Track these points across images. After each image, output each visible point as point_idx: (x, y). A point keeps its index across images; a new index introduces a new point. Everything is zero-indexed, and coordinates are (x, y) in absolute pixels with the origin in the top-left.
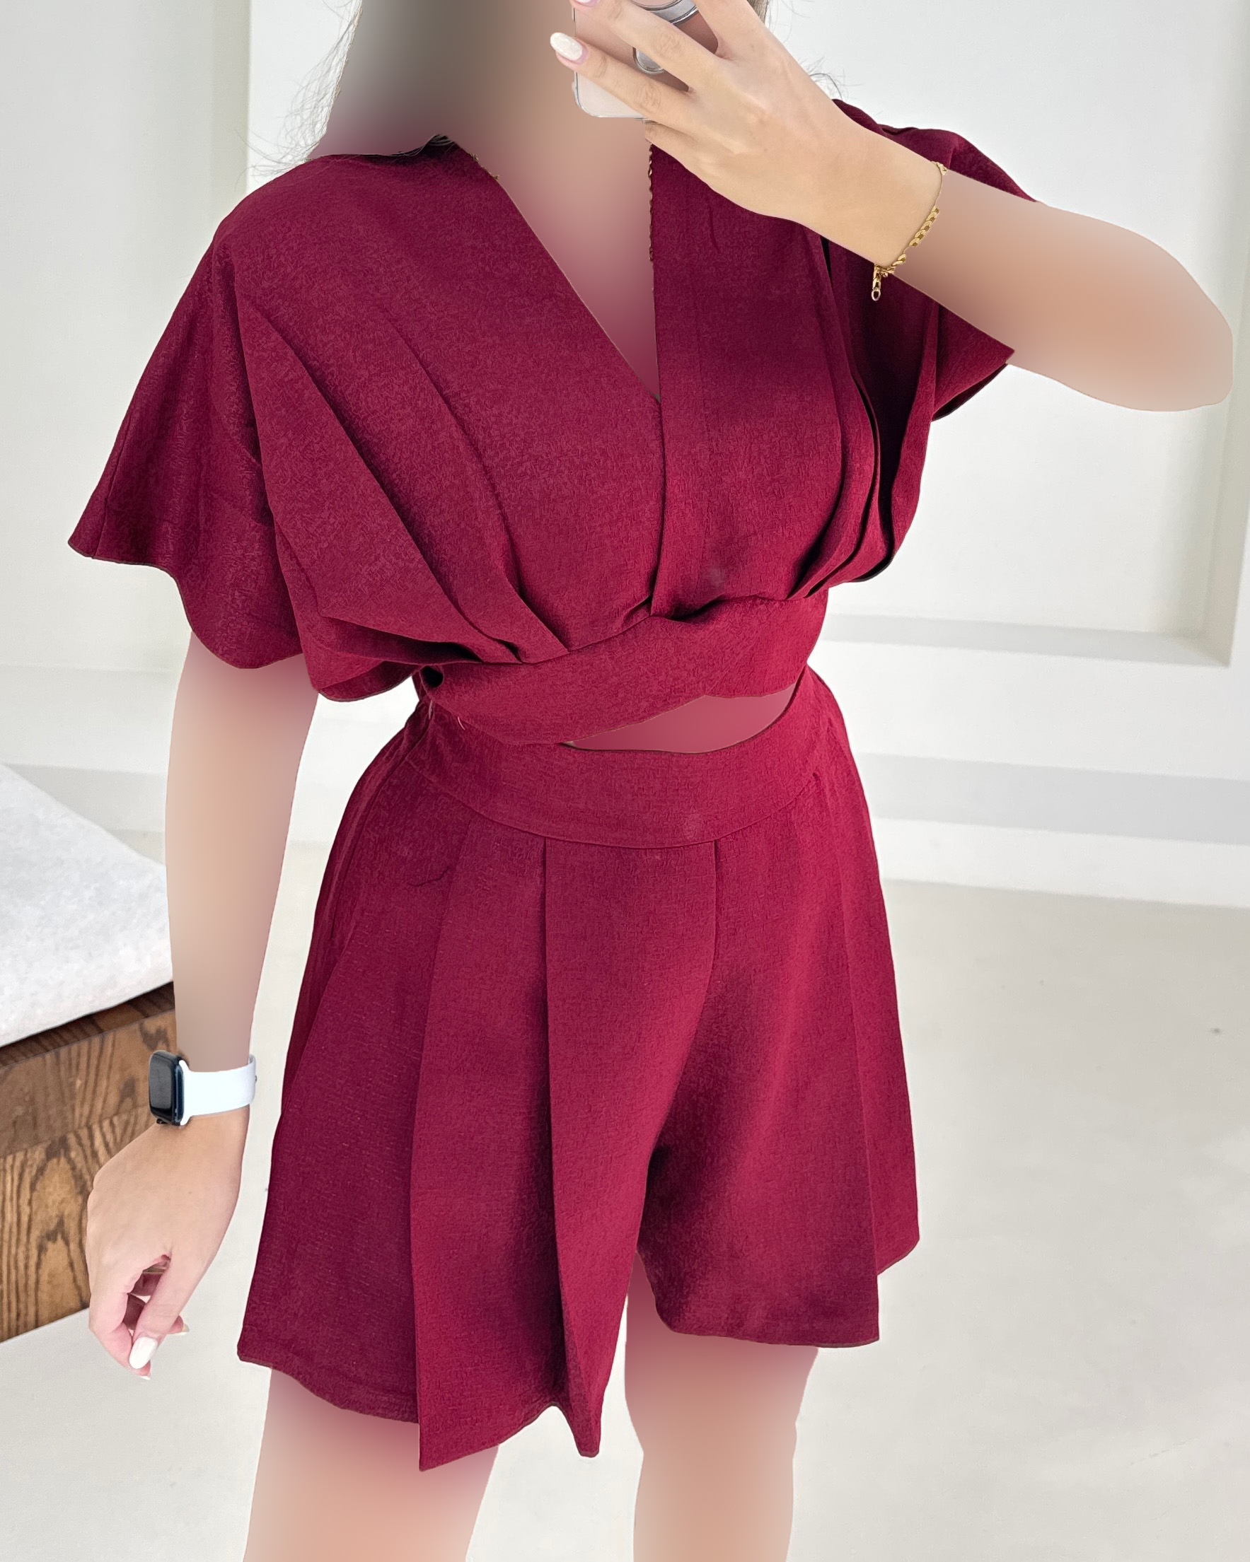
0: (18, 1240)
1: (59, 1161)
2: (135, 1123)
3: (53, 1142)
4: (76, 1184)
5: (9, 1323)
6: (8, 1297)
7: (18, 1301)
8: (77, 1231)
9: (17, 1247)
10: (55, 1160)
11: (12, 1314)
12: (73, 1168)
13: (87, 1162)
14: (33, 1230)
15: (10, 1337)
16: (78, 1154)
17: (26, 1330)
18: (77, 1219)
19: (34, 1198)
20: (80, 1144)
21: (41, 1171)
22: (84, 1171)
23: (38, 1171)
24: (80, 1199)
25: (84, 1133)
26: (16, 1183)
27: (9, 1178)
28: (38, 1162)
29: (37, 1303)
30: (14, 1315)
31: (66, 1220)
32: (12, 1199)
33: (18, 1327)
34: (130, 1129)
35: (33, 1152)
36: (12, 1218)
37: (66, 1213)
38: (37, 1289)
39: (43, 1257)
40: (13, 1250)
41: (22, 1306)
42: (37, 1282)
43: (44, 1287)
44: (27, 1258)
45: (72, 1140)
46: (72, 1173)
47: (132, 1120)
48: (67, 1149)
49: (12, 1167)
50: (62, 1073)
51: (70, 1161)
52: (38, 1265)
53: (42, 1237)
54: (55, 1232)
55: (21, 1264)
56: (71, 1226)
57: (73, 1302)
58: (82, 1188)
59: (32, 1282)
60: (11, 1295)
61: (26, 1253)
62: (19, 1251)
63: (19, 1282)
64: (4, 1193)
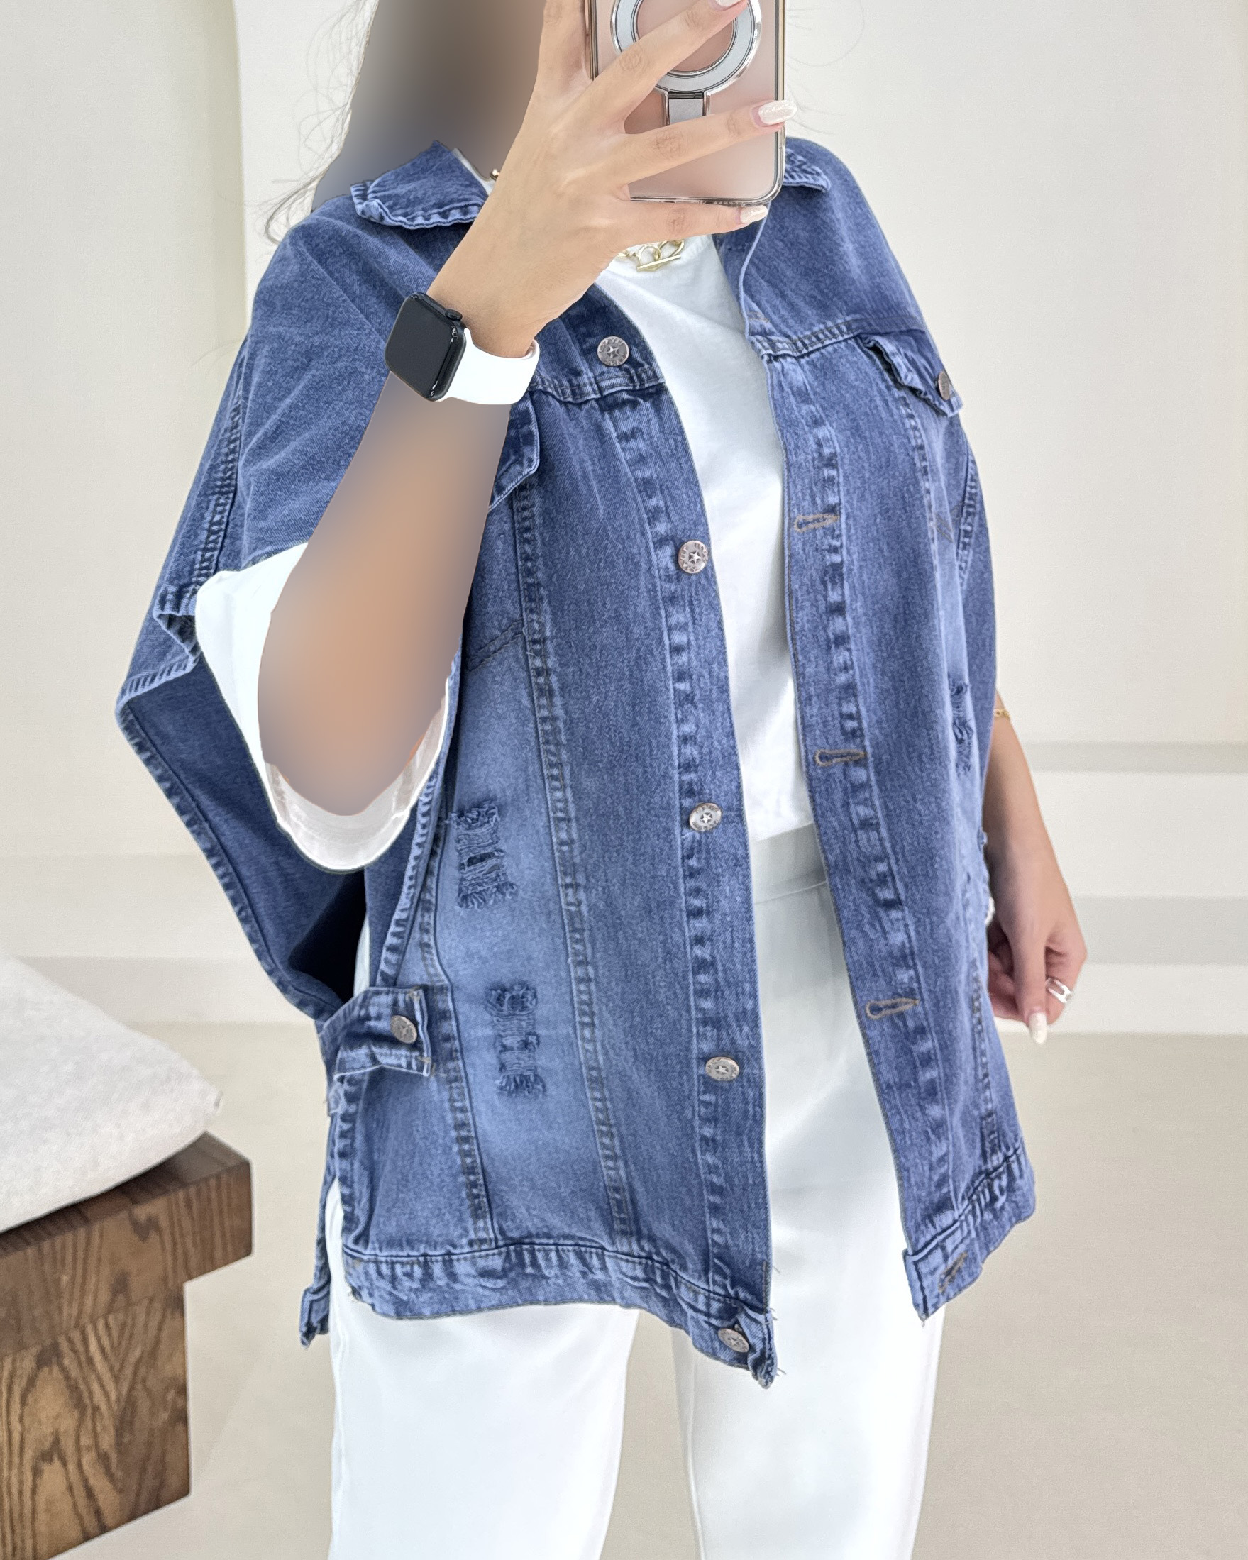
0: (10, 1462)
1: (51, 1370)
2: (133, 1325)
3: (43, 1348)
4: (71, 1395)
5: (5, 1558)
7: (13, 1531)
8: (76, 1448)
9: (10, 1469)
10: (46, 1369)
11: (6, 1549)
12: (68, 1378)
13: (82, 1370)
14: (25, 1451)
16: (71, 1361)
18: (74, 1436)
19: (25, 1413)
20: (74, 1350)
21: (32, 1382)
22: (79, 1380)
23: (27, 1384)
24: (76, 1414)
25: (76, 1336)
26: (5, 1396)
28: (27, 1372)
29: (34, 1535)
30: (10, 1550)
31: (61, 1438)
34: (127, 1334)
35: (22, 1360)
37: (62, 1429)
38: (33, 1519)
39: (38, 1481)
40: (6, 1473)
41: (18, 1540)
42: (34, 1511)
43: (42, 1516)
44: (21, 1482)
45: (65, 1346)
46: (66, 1384)
47: (129, 1321)
48: (60, 1356)
50: (47, 1268)
51: (63, 1369)
52: (34, 1491)
53: (37, 1458)
54: (54, 1451)
55: (15, 1490)
56: (68, 1445)
57: (74, 1532)
58: (78, 1401)
59: (27, 1511)
60: (5, 1527)
61: (19, 1478)
62: (11, 1475)
63: (13, 1511)
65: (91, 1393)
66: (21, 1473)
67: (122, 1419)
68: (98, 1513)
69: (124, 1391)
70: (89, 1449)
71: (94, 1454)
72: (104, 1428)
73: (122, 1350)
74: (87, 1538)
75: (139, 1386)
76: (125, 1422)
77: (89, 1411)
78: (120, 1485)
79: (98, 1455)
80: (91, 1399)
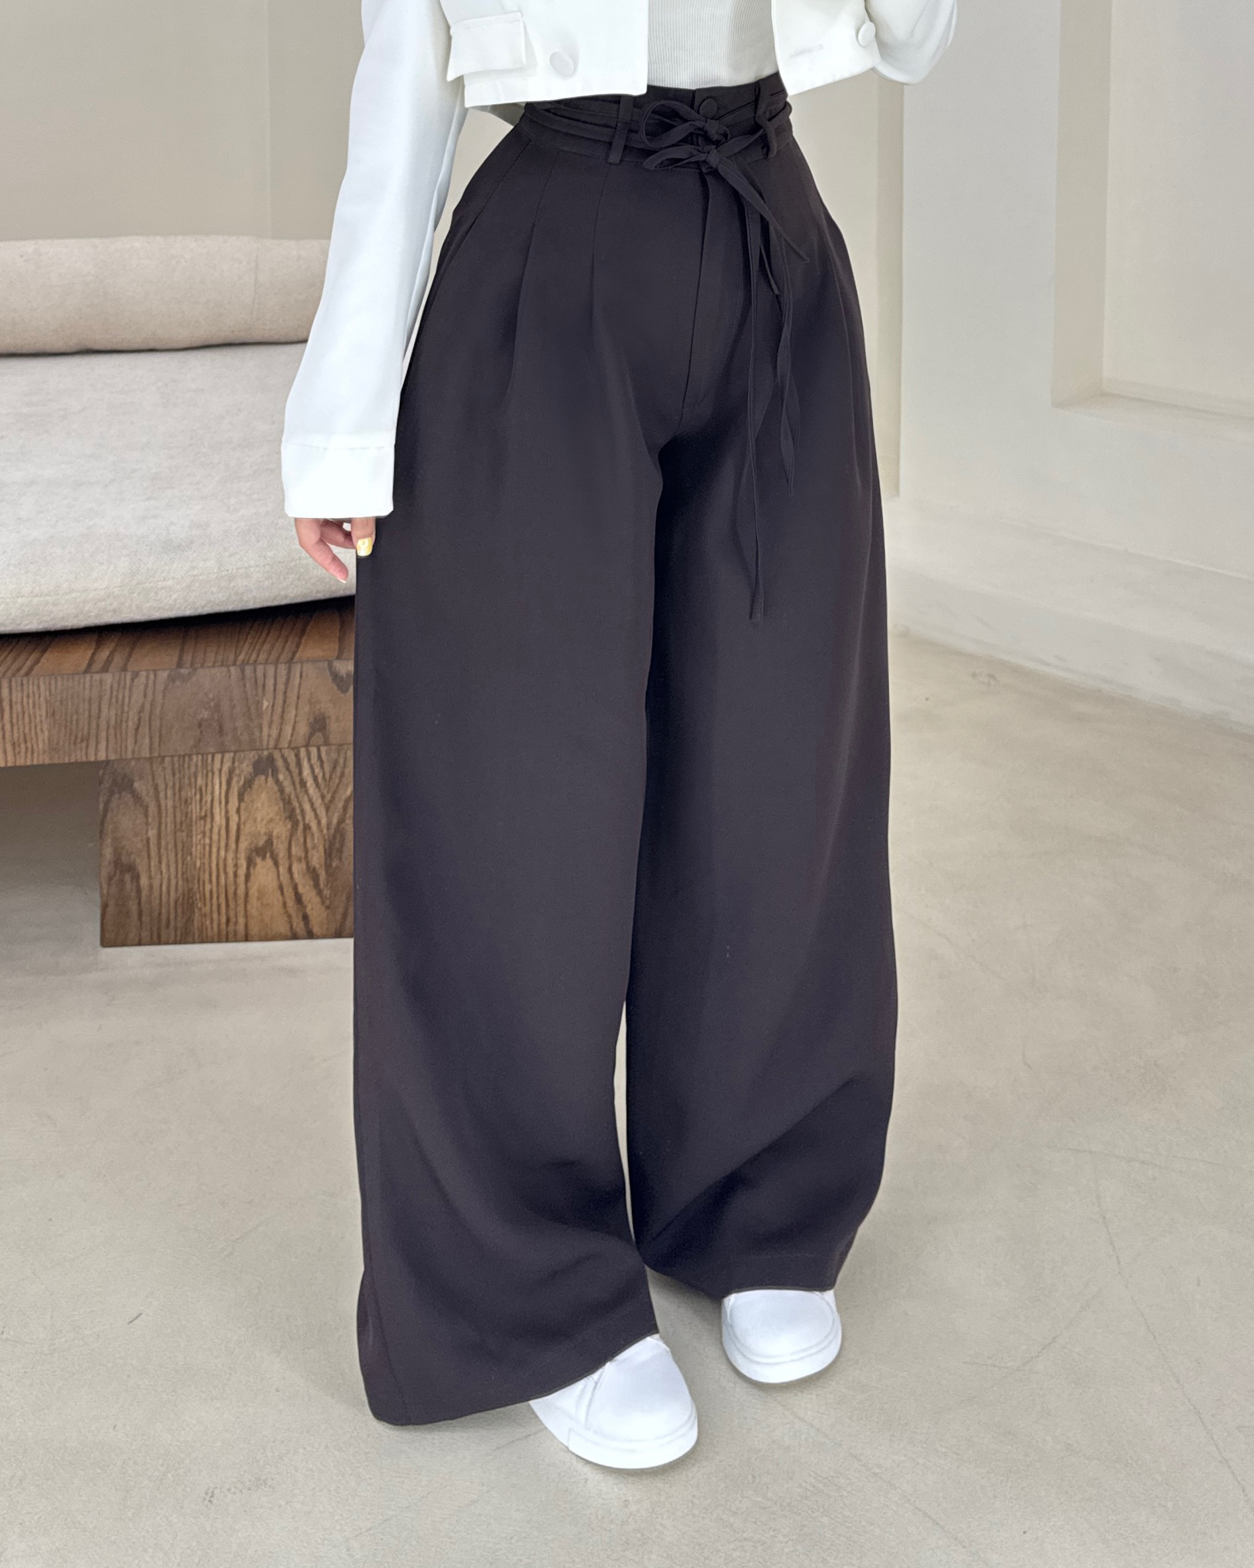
0: (227, 845)
1: (266, 782)
3: (260, 757)
4: (284, 807)
5: (219, 926)
6: (218, 898)
7: (227, 905)
8: (287, 855)
9: (226, 852)
10: (263, 778)
11: (221, 917)
12: (282, 791)
13: (295, 789)
14: (241, 840)
15: (219, 941)
16: (285, 779)
17: (236, 941)
18: (287, 842)
19: (242, 808)
20: (288, 769)
21: (248, 784)
22: (293, 797)
23: (244, 784)
24: (289, 826)
25: (292, 759)
26: (224, 787)
27: (217, 781)
28: (245, 773)
29: (246, 916)
30: (224, 920)
31: (275, 842)
32: (220, 803)
33: (227, 933)
34: (339, 770)
35: (241, 763)
36: (221, 819)
37: (275, 834)
38: (246, 901)
39: (251, 868)
40: (222, 853)
41: (232, 914)
42: (247, 895)
43: (254, 902)
44: (236, 866)
45: (280, 763)
46: (280, 796)
48: (275, 772)
49: (220, 771)
51: (277, 782)
52: (248, 877)
53: (251, 851)
54: (264, 850)
55: (230, 870)
56: (280, 848)
57: (283, 928)
58: (291, 815)
59: (241, 893)
60: (220, 899)
61: (235, 861)
62: (228, 855)
63: (229, 888)
64: (213, 793)
65: (302, 811)
66: (236, 858)
67: (331, 844)
68: (305, 918)
69: (335, 821)
70: (299, 860)
71: (304, 866)
72: (314, 847)
73: (333, 786)
74: (294, 937)
76: (333, 848)
77: (301, 826)
78: (328, 902)
79: (308, 866)
80: (304, 818)
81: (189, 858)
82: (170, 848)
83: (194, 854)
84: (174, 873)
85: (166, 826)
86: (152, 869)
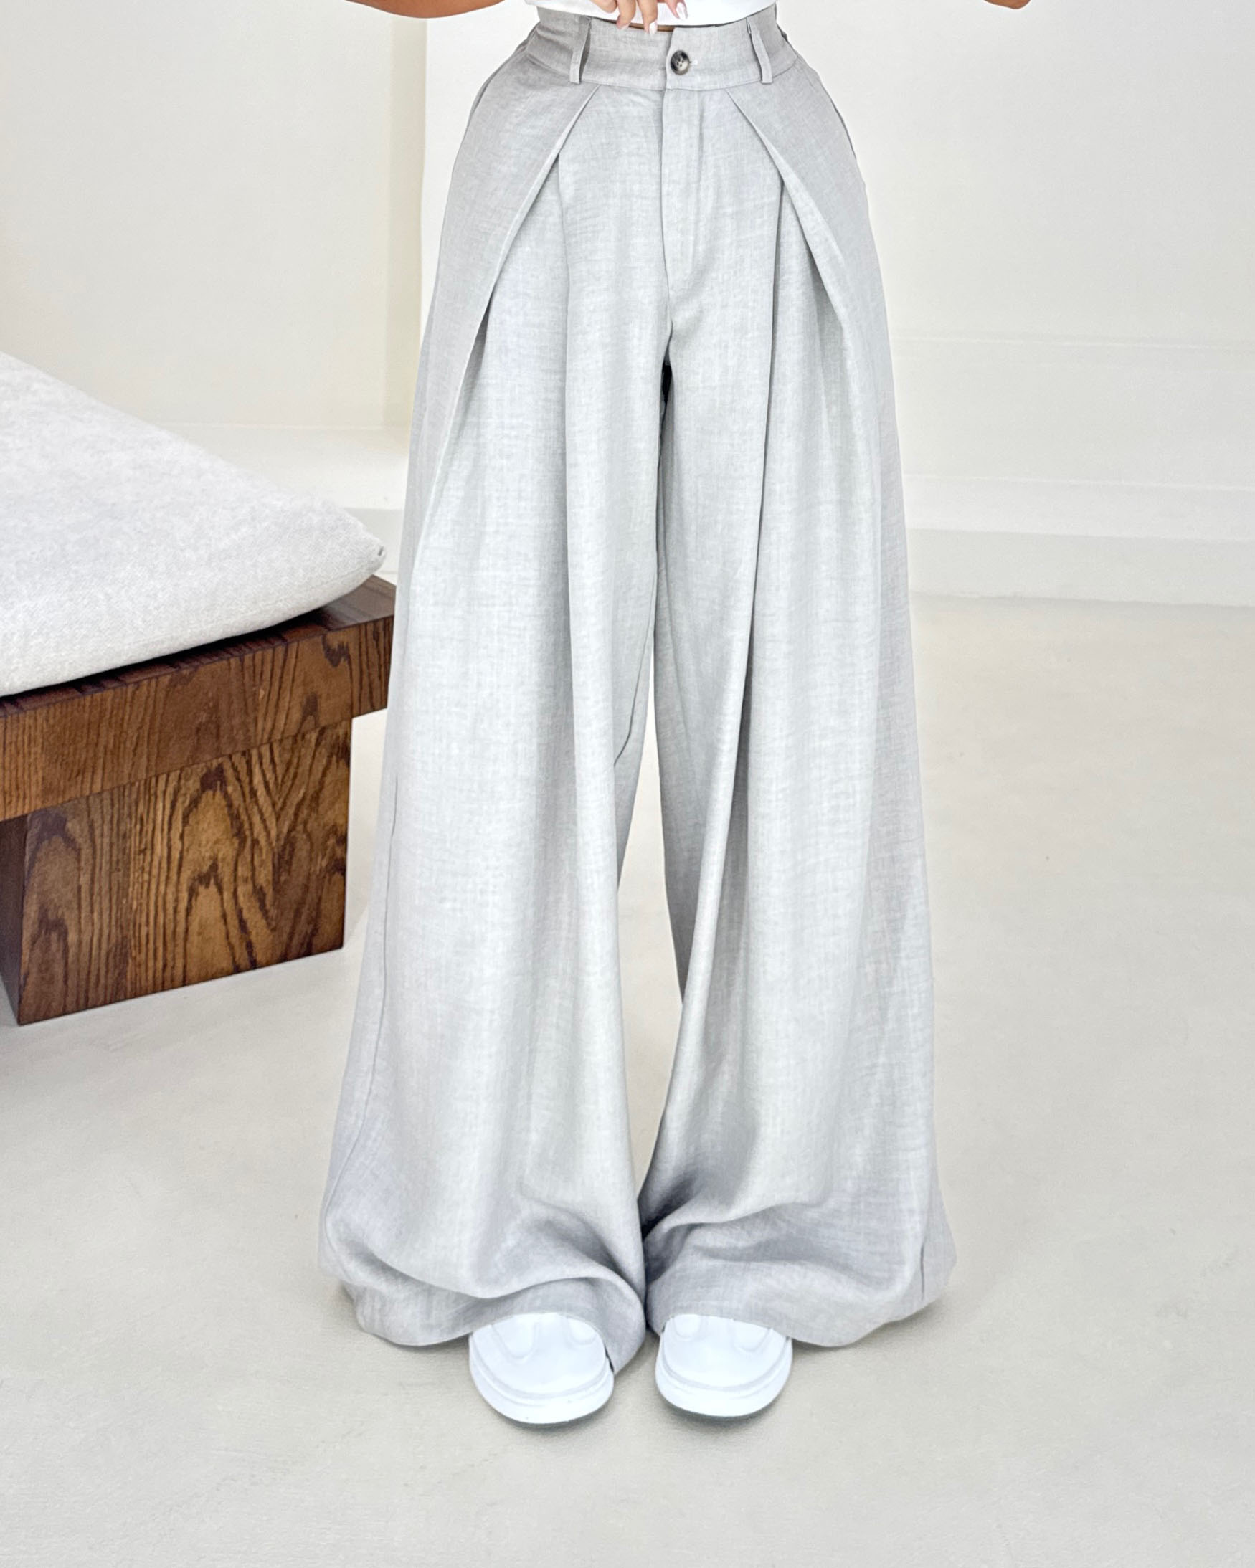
0: (168, 878)
1: (214, 795)
2: (297, 767)
3: (209, 770)
4: (232, 824)
5: (155, 972)
6: (155, 941)
7: (165, 949)
8: (232, 880)
9: (167, 885)
10: (210, 793)
11: (157, 963)
12: (230, 806)
13: (245, 801)
14: (183, 869)
15: (154, 991)
16: (235, 790)
17: (173, 987)
18: (232, 865)
19: (186, 832)
20: (238, 780)
21: (195, 802)
22: (241, 810)
23: (189, 806)
24: (236, 845)
26: (168, 811)
27: (160, 805)
28: (191, 792)
29: (185, 956)
30: (160, 964)
31: (220, 864)
32: (162, 830)
33: (163, 977)
34: (292, 771)
35: (187, 780)
36: (162, 850)
37: (220, 856)
38: (186, 940)
39: (193, 900)
40: (162, 888)
41: (169, 957)
42: (187, 931)
43: (194, 938)
44: (177, 900)
45: (229, 773)
46: (228, 811)
47: (295, 761)
48: (224, 782)
51: (226, 796)
52: (189, 910)
53: (194, 879)
54: (208, 877)
55: (170, 906)
56: (225, 872)
57: (226, 964)
58: (239, 832)
59: (181, 929)
60: (158, 940)
61: (175, 895)
62: (168, 891)
63: (167, 927)
64: (154, 821)
65: (251, 824)
66: (177, 891)
67: (280, 857)
68: (249, 946)
69: (285, 830)
70: (246, 881)
71: (250, 886)
72: (263, 863)
73: (285, 789)
74: (237, 970)
75: (300, 828)
76: (283, 860)
77: (249, 843)
78: (274, 924)
79: (254, 886)
80: (252, 834)
81: (124, 902)
82: (103, 893)
83: (130, 895)
84: (108, 920)
85: (101, 869)
86: (83, 921)
